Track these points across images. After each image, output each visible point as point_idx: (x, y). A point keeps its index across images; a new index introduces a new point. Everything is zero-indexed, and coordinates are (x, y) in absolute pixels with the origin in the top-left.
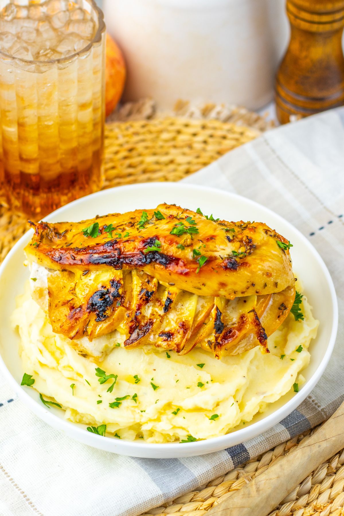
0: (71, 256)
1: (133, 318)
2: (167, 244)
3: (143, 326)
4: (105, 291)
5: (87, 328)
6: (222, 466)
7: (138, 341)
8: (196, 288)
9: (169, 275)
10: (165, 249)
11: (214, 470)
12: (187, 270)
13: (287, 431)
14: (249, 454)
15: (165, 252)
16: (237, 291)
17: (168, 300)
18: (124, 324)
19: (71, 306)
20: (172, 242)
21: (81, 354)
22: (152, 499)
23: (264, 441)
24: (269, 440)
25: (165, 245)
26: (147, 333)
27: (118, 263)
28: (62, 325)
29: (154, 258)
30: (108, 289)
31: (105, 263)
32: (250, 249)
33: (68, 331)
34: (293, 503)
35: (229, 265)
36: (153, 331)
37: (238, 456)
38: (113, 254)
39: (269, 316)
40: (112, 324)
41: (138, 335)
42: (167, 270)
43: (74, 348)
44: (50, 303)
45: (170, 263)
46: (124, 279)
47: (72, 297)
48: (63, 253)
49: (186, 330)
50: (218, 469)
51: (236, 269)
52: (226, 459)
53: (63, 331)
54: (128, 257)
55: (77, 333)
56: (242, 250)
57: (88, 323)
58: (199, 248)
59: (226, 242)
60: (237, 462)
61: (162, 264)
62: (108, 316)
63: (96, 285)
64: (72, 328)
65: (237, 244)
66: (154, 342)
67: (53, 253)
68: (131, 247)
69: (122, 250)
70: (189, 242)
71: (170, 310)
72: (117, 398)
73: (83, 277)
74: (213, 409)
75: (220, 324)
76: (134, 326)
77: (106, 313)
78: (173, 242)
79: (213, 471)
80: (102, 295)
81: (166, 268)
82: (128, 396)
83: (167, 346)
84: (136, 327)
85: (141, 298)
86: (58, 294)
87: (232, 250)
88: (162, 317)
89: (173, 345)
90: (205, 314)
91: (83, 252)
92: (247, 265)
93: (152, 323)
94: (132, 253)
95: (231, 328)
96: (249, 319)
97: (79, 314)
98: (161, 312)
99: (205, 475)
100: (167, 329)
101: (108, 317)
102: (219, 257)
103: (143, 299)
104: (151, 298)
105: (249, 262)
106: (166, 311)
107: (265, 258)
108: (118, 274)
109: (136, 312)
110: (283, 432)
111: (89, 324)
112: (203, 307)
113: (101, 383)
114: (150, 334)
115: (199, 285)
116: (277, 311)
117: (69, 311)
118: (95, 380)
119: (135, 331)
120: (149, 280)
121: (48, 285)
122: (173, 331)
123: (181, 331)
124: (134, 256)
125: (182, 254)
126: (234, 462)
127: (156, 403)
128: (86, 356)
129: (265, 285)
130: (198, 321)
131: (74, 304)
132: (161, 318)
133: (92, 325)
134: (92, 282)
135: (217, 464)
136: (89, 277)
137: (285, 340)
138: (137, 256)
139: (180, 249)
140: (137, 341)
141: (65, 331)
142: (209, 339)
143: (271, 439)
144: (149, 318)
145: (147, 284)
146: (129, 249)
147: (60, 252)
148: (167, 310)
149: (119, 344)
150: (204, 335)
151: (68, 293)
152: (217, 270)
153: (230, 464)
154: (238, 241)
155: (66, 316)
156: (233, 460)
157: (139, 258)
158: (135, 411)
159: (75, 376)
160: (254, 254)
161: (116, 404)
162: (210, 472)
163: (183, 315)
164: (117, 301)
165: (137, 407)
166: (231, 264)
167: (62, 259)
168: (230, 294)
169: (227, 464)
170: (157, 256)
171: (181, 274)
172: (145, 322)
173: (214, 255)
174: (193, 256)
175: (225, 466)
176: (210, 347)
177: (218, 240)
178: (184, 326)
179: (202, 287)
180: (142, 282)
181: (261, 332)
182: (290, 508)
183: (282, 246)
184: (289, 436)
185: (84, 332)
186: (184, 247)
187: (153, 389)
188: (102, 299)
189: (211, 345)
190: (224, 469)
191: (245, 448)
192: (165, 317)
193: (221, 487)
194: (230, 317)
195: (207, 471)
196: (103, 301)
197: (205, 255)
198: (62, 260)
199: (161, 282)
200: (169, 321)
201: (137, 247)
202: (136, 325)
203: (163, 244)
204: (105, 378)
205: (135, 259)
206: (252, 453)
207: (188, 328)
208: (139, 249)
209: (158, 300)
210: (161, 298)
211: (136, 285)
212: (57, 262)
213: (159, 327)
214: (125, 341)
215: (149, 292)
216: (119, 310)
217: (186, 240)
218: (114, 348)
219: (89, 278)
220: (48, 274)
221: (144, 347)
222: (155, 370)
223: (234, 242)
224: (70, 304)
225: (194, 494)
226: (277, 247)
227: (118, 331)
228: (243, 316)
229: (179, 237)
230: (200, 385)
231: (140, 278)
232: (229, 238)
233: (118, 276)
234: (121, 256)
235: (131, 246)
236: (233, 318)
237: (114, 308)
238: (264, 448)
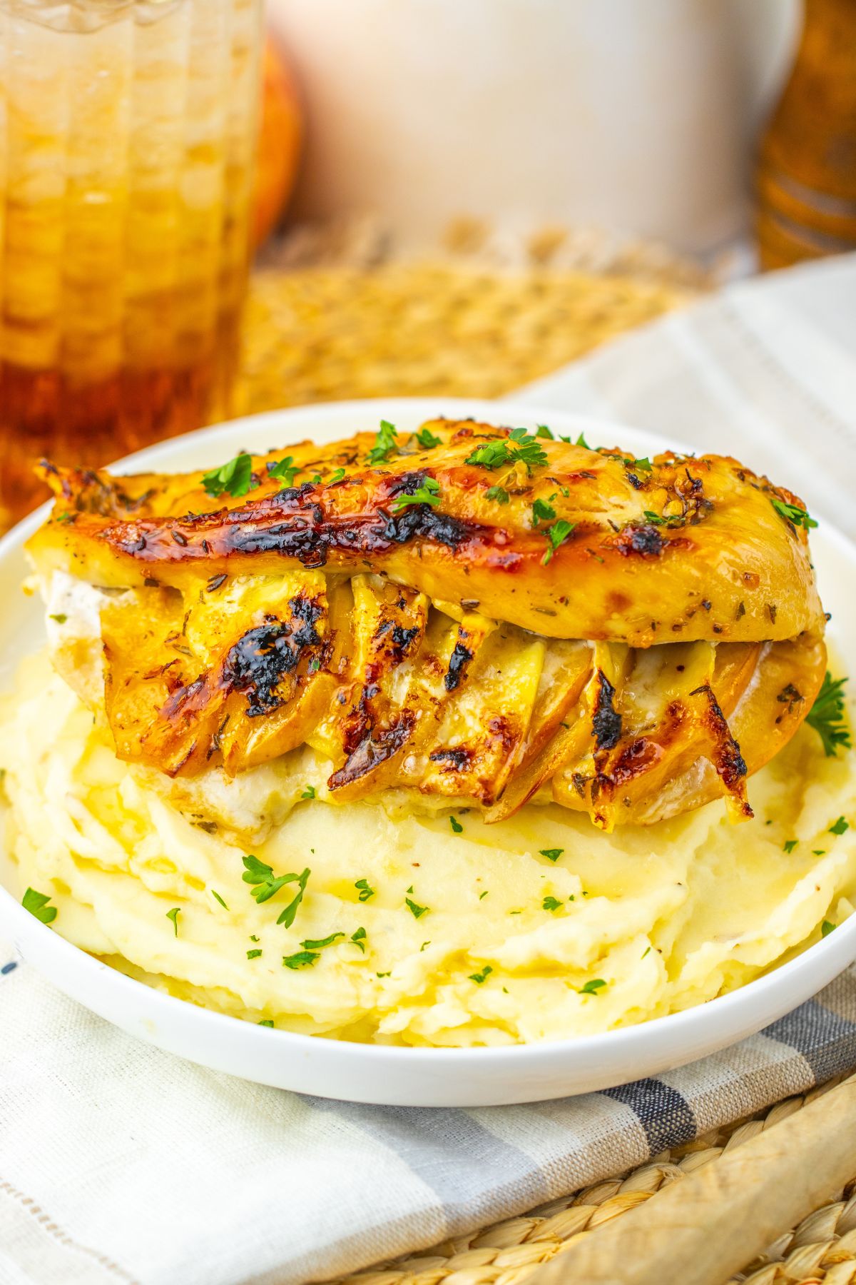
0: (176, 534)
1: (358, 707)
2: (458, 487)
3: (386, 731)
4: (276, 629)
5: (219, 739)
6: (613, 1145)
7: (371, 772)
8: (541, 611)
9: (464, 573)
10: (451, 501)
11: (591, 1154)
12: (516, 557)
13: (804, 1062)
14: (693, 1117)
15: (453, 511)
16: (658, 623)
17: (459, 652)
18: (330, 725)
19: (172, 679)
20: (472, 483)
21: (199, 824)
22: (412, 1217)
23: (737, 1084)
24: (753, 1081)
25: (452, 492)
26: (396, 750)
27: (313, 547)
28: (145, 736)
29: (419, 525)
30: (283, 625)
31: (276, 547)
32: (697, 508)
33: (162, 750)
34: (823, 1246)
35: (637, 541)
36: (413, 744)
37: (660, 1120)
38: (300, 519)
39: (750, 717)
40: (294, 725)
41: (371, 755)
42: (457, 559)
43: (177, 807)
44: (110, 675)
45: (466, 540)
46: (330, 595)
47: (174, 655)
48: (151, 529)
49: (510, 739)
50: (604, 1153)
51: (658, 555)
52: (627, 1125)
53: (149, 752)
54: (343, 528)
55: (190, 754)
56: (674, 508)
57: (224, 725)
58: (551, 499)
59: (627, 489)
60: (658, 1138)
61: (442, 542)
62: (282, 699)
63: (246, 614)
64: (174, 741)
65: (660, 495)
66: (415, 775)
67: (119, 531)
68: (353, 500)
69: (328, 510)
70: (521, 481)
71: (465, 684)
72: (307, 941)
73: (208, 596)
74: (590, 966)
75: (610, 717)
76: (359, 729)
77: (278, 692)
78: (474, 482)
79: (590, 1156)
80: (267, 641)
81: (456, 552)
82: (337, 935)
83: (456, 786)
84: (365, 734)
85: (379, 648)
86: (132, 653)
87: (643, 510)
88: (441, 705)
89: (472, 783)
90: (565, 697)
91: (209, 522)
92: (687, 547)
93: (410, 722)
94: (357, 515)
95: (642, 738)
96: (692, 712)
97: (197, 699)
98: (439, 691)
99: (565, 1165)
100: (455, 742)
101: (283, 702)
102: (609, 524)
103: (385, 648)
104: (408, 647)
105: (695, 539)
106: (453, 685)
107: (740, 534)
108: (312, 581)
109: (366, 688)
110: (791, 1064)
111: (226, 728)
112: (560, 676)
113: (260, 901)
114: (404, 752)
115: (549, 603)
116: (772, 706)
117: (167, 696)
118: (241, 894)
119: (362, 744)
120: (402, 599)
121: (103, 632)
122: (472, 745)
123: (497, 743)
124: (363, 523)
125: (502, 516)
126: (651, 1135)
127: (422, 949)
128: (215, 829)
129: (741, 610)
130: (544, 718)
131: (181, 674)
132: (436, 707)
133: (236, 728)
134: (235, 608)
135: (599, 1137)
136: (229, 594)
137: (796, 805)
138: (370, 522)
139: (496, 502)
140: (368, 774)
141: (155, 751)
142: (578, 770)
143: (759, 1079)
144: (404, 708)
145: (399, 610)
146: (345, 505)
147: (142, 528)
148: (455, 683)
149: (312, 789)
150: (563, 756)
151: (164, 648)
152: (603, 556)
153: (638, 1140)
154: (661, 487)
155: (157, 708)
156: (646, 1128)
157: (376, 528)
158: (360, 977)
159: (182, 888)
160: (706, 521)
161: (305, 958)
162: (579, 1158)
163: (501, 700)
164: (310, 656)
165: (365, 964)
166: (643, 539)
167: (148, 546)
168: (639, 632)
169: (629, 1140)
170: (429, 521)
171: (499, 568)
172: (392, 719)
173: (594, 520)
174: (532, 519)
175: (623, 1145)
176: (580, 791)
177: (603, 483)
178: (503, 727)
179: (560, 608)
180: (381, 604)
181: (727, 753)
182: (817, 1257)
183: (788, 512)
184: (810, 1074)
185: (210, 753)
186: (507, 494)
187: (412, 914)
188: (266, 651)
189: (584, 785)
190: (621, 1154)
191: (682, 1099)
192: (449, 704)
193: (612, 1207)
194: (638, 710)
195: (572, 1154)
196: (269, 658)
197: (567, 518)
198: (149, 550)
199: (438, 604)
200: (460, 717)
201: (371, 499)
202: (364, 727)
203: (446, 489)
204: (271, 885)
205: (365, 533)
206: (701, 1114)
207: (517, 735)
208: (376, 504)
209: (430, 658)
210: (439, 651)
211: (366, 612)
212: (133, 554)
213: (432, 736)
214: (331, 777)
215: (402, 631)
216: (316, 682)
217: (512, 477)
218: (297, 806)
219: (228, 598)
220: (102, 601)
221: (388, 799)
222: (418, 865)
223: (649, 490)
224: (168, 674)
225: (530, 1225)
226: (774, 514)
227: (311, 748)
228: (676, 706)
229: (491, 470)
230: (551, 904)
231: (375, 595)
232: (636, 480)
233: (312, 587)
234: (324, 525)
235: (352, 496)
236: (646, 712)
237: (299, 677)
238: (738, 1105)
